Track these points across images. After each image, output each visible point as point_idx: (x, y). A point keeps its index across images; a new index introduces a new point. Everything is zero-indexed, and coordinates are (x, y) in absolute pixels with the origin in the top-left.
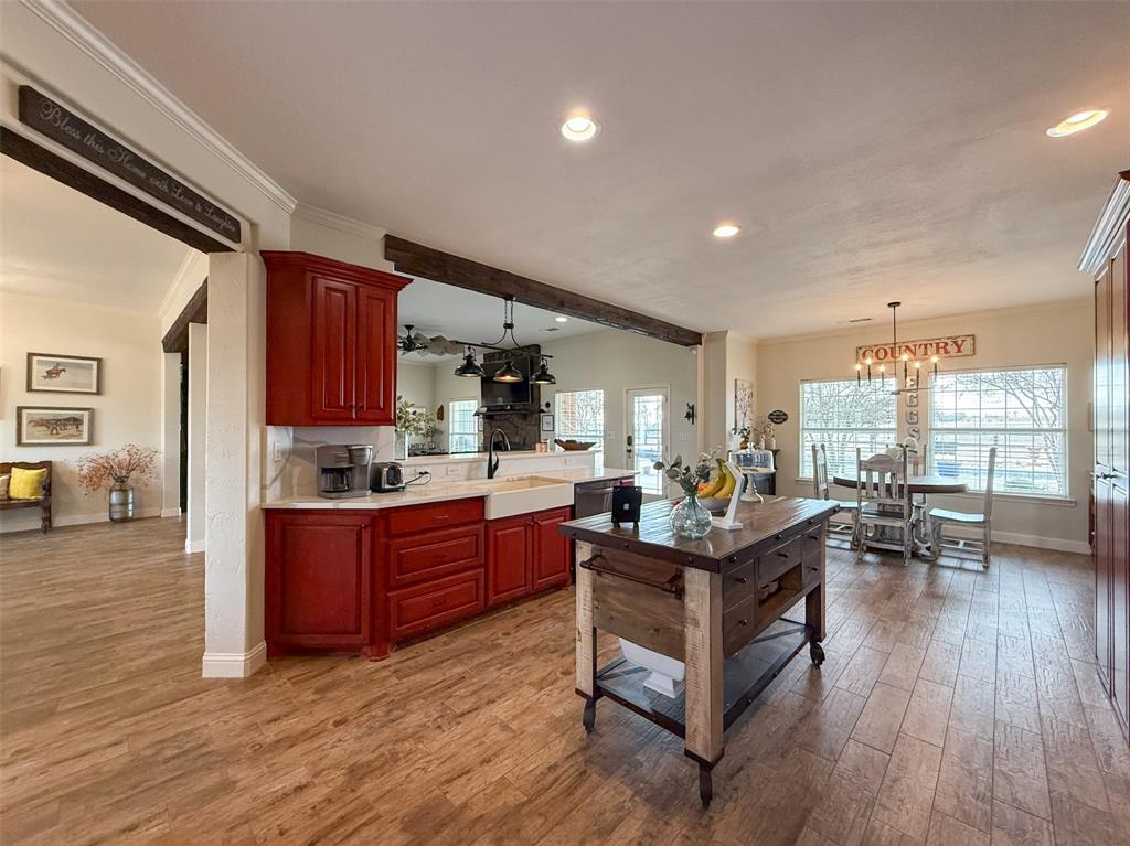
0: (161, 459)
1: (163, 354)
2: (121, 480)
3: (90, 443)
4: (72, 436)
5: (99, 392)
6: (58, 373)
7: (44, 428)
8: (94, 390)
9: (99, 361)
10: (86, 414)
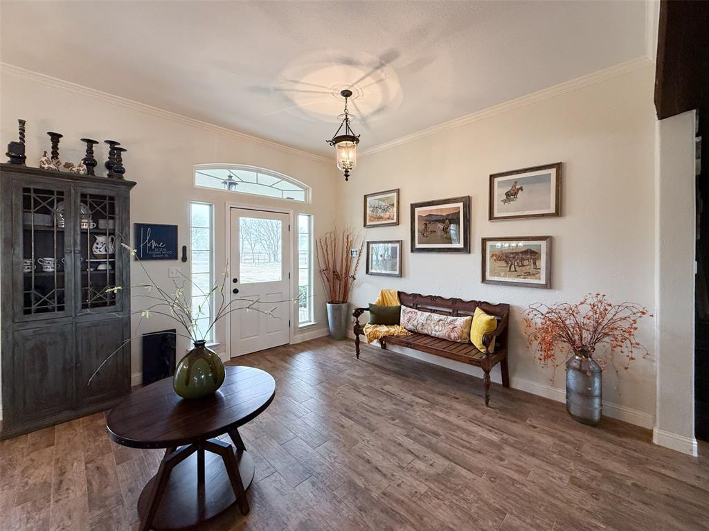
0: (652, 327)
1: (657, 122)
2: (584, 352)
3: (549, 285)
4: (528, 274)
5: (558, 213)
6: (515, 194)
7: (503, 264)
8: (553, 210)
9: (559, 166)
10: (543, 244)
